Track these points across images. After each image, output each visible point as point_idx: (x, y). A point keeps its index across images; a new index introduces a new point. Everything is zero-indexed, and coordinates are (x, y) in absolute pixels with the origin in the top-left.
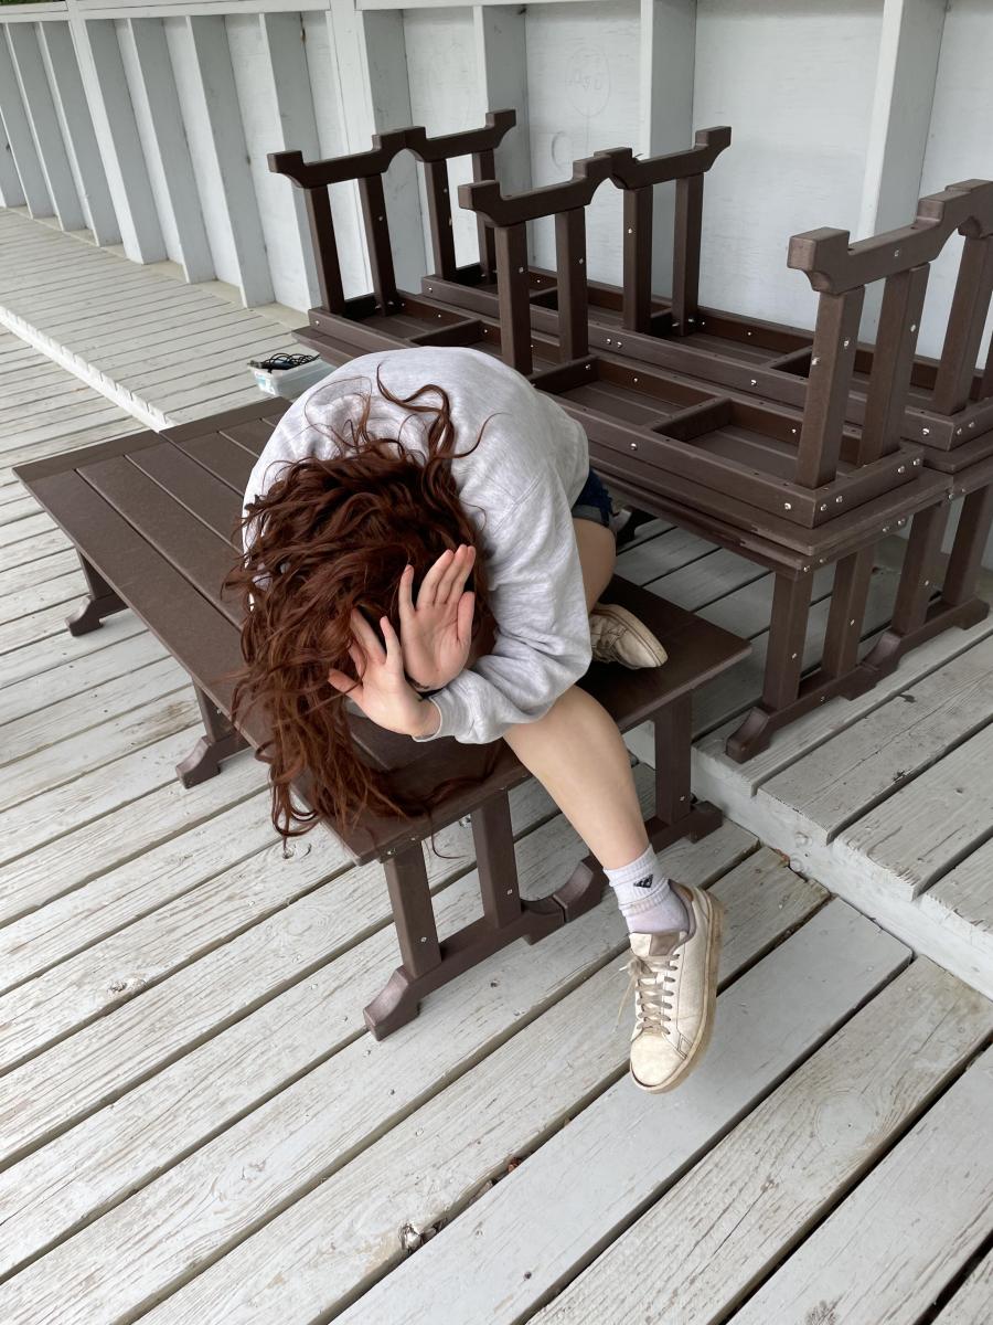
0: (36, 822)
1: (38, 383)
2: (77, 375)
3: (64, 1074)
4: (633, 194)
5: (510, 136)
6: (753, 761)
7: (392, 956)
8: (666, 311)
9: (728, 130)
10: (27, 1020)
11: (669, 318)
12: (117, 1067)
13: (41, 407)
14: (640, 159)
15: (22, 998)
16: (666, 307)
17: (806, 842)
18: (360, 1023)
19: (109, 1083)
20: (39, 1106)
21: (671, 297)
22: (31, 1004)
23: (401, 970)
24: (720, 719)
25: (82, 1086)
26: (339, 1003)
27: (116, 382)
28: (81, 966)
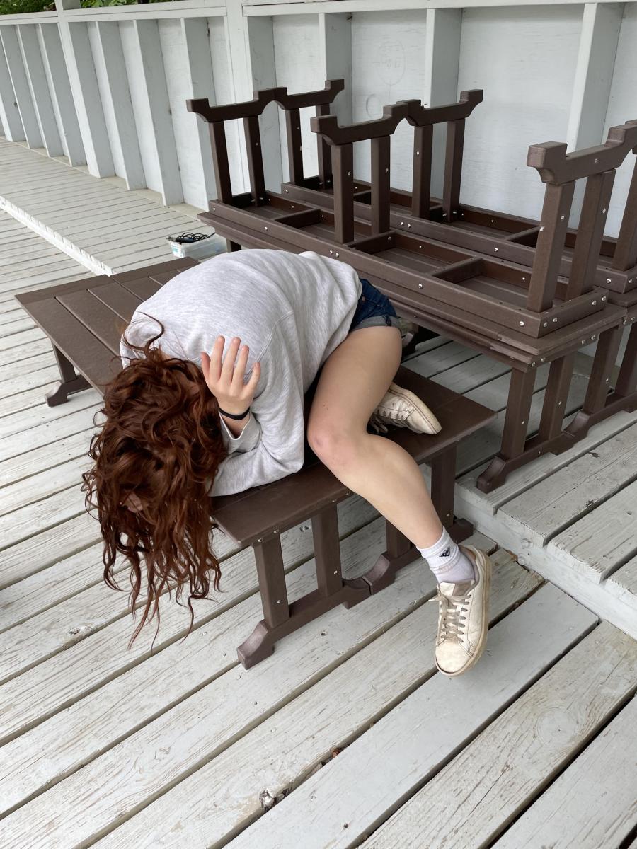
0: (22, 524)
1: (30, 249)
2: (55, 245)
3: (36, 687)
4: (420, 129)
5: (340, 96)
6: (494, 492)
7: (256, 615)
8: (439, 206)
9: (481, 92)
10: (13, 652)
11: (441, 211)
12: (72, 684)
13: (32, 264)
14: (426, 107)
15: (10, 637)
16: (439, 204)
17: (529, 546)
18: (235, 658)
19: (66, 694)
20: (19, 708)
21: (442, 198)
22: (16, 641)
23: (263, 622)
24: (471, 466)
25: (50, 695)
26: (221, 644)
27: (81, 249)
28: (49, 617)
